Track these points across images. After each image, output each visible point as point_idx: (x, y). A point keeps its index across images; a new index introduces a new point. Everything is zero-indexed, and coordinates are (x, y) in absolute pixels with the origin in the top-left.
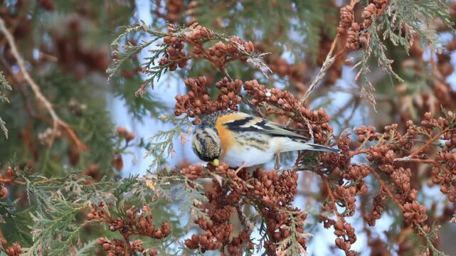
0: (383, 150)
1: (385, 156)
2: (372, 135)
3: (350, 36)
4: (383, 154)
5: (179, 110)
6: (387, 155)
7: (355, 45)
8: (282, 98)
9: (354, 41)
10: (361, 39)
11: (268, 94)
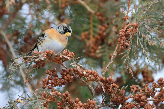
0: (140, 96)
1: (140, 98)
2: (137, 89)
3: (122, 43)
4: (140, 97)
5: (44, 86)
6: (142, 98)
7: (124, 47)
8: (91, 74)
9: (123, 45)
10: (126, 44)
11: (85, 73)
